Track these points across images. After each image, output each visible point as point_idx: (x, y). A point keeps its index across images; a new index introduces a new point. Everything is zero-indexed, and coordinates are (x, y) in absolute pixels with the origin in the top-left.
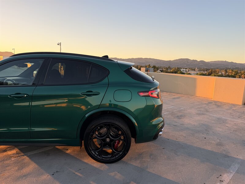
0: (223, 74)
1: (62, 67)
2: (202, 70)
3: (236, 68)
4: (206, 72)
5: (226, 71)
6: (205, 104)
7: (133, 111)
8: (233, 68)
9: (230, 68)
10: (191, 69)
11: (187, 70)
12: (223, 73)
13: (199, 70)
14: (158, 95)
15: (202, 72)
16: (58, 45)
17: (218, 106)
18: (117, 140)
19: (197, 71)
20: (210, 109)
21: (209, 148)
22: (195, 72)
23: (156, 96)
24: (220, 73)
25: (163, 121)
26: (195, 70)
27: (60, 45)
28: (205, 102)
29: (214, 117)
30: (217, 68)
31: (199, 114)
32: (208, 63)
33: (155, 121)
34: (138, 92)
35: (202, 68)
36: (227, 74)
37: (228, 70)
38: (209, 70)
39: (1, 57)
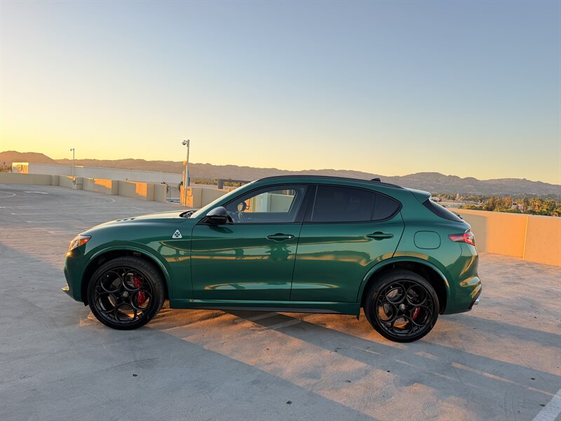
0: (519, 208)
1: (189, 190)
2: (472, 199)
3: (549, 195)
4: (480, 204)
5: (527, 203)
6: (512, 266)
7: (446, 266)
8: (543, 196)
9: (536, 196)
10: (446, 197)
11: (437, 198)
12: (521, 206)
13: (465, 199)
14: (473, 240)
15: (472, 203)
16: (184, 144)
17: (539, 271)
18: (418, 307)
19: (459, 202)
20: (524, 275)
21: (548, 330)
22: (456, 204)
23: (471, 241)
24: (513, 207)
25: (480, 283)
26: (454, 199)
27: (188, 146)
28: (511, 264)
29: (537, 288)
30: (506, 195)
31: (509, 283)
32: (484, 183)
33: (470, 281)
34: (449, 236)
35: (470, 195)
36: (529, 208)
37: (531, 201)
38: (489, 198)
39: (23, 164)
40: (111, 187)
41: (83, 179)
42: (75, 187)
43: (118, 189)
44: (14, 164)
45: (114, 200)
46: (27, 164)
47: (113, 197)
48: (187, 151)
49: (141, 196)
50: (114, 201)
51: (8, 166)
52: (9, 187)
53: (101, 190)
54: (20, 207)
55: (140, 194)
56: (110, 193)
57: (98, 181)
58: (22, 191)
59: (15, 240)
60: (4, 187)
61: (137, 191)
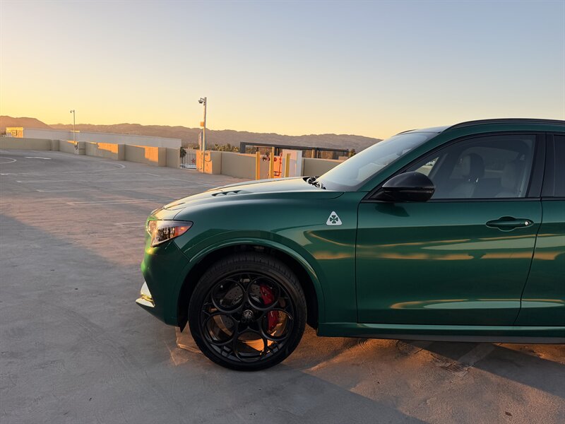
1: (207, 155)
16: (201, 103)
27: (205, 104)
39: (18, 129)
40: (117, 152)
41: (85, 144)
42: (77, 152)
43: (125, 154)
44: (8, 130)
45: (123, 165)
46: (22, 129)
47: (122, 162)
48: (204, 110)
49: (152, 162)
50: (124, 167)
51: (2, 131)
52: (7, 152)
53: (106, 155)
54: (25, 174)
55: (151, 159)
56: (117, 158)
57: (102, 146)
58: (23, 156)
59: (30, 214)
60: (2, 152)
61: (146, 156)
